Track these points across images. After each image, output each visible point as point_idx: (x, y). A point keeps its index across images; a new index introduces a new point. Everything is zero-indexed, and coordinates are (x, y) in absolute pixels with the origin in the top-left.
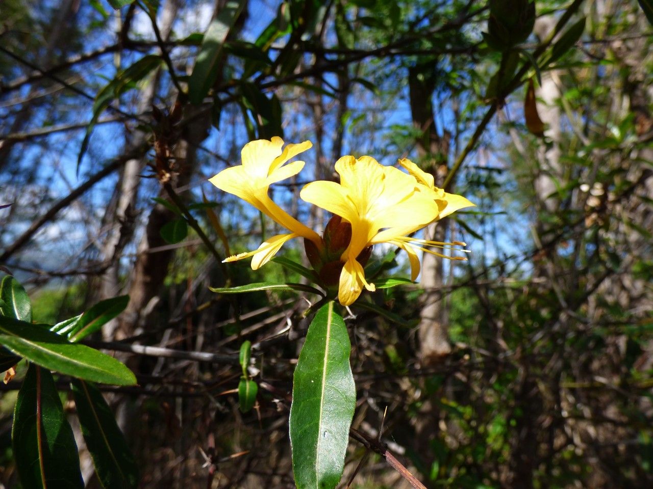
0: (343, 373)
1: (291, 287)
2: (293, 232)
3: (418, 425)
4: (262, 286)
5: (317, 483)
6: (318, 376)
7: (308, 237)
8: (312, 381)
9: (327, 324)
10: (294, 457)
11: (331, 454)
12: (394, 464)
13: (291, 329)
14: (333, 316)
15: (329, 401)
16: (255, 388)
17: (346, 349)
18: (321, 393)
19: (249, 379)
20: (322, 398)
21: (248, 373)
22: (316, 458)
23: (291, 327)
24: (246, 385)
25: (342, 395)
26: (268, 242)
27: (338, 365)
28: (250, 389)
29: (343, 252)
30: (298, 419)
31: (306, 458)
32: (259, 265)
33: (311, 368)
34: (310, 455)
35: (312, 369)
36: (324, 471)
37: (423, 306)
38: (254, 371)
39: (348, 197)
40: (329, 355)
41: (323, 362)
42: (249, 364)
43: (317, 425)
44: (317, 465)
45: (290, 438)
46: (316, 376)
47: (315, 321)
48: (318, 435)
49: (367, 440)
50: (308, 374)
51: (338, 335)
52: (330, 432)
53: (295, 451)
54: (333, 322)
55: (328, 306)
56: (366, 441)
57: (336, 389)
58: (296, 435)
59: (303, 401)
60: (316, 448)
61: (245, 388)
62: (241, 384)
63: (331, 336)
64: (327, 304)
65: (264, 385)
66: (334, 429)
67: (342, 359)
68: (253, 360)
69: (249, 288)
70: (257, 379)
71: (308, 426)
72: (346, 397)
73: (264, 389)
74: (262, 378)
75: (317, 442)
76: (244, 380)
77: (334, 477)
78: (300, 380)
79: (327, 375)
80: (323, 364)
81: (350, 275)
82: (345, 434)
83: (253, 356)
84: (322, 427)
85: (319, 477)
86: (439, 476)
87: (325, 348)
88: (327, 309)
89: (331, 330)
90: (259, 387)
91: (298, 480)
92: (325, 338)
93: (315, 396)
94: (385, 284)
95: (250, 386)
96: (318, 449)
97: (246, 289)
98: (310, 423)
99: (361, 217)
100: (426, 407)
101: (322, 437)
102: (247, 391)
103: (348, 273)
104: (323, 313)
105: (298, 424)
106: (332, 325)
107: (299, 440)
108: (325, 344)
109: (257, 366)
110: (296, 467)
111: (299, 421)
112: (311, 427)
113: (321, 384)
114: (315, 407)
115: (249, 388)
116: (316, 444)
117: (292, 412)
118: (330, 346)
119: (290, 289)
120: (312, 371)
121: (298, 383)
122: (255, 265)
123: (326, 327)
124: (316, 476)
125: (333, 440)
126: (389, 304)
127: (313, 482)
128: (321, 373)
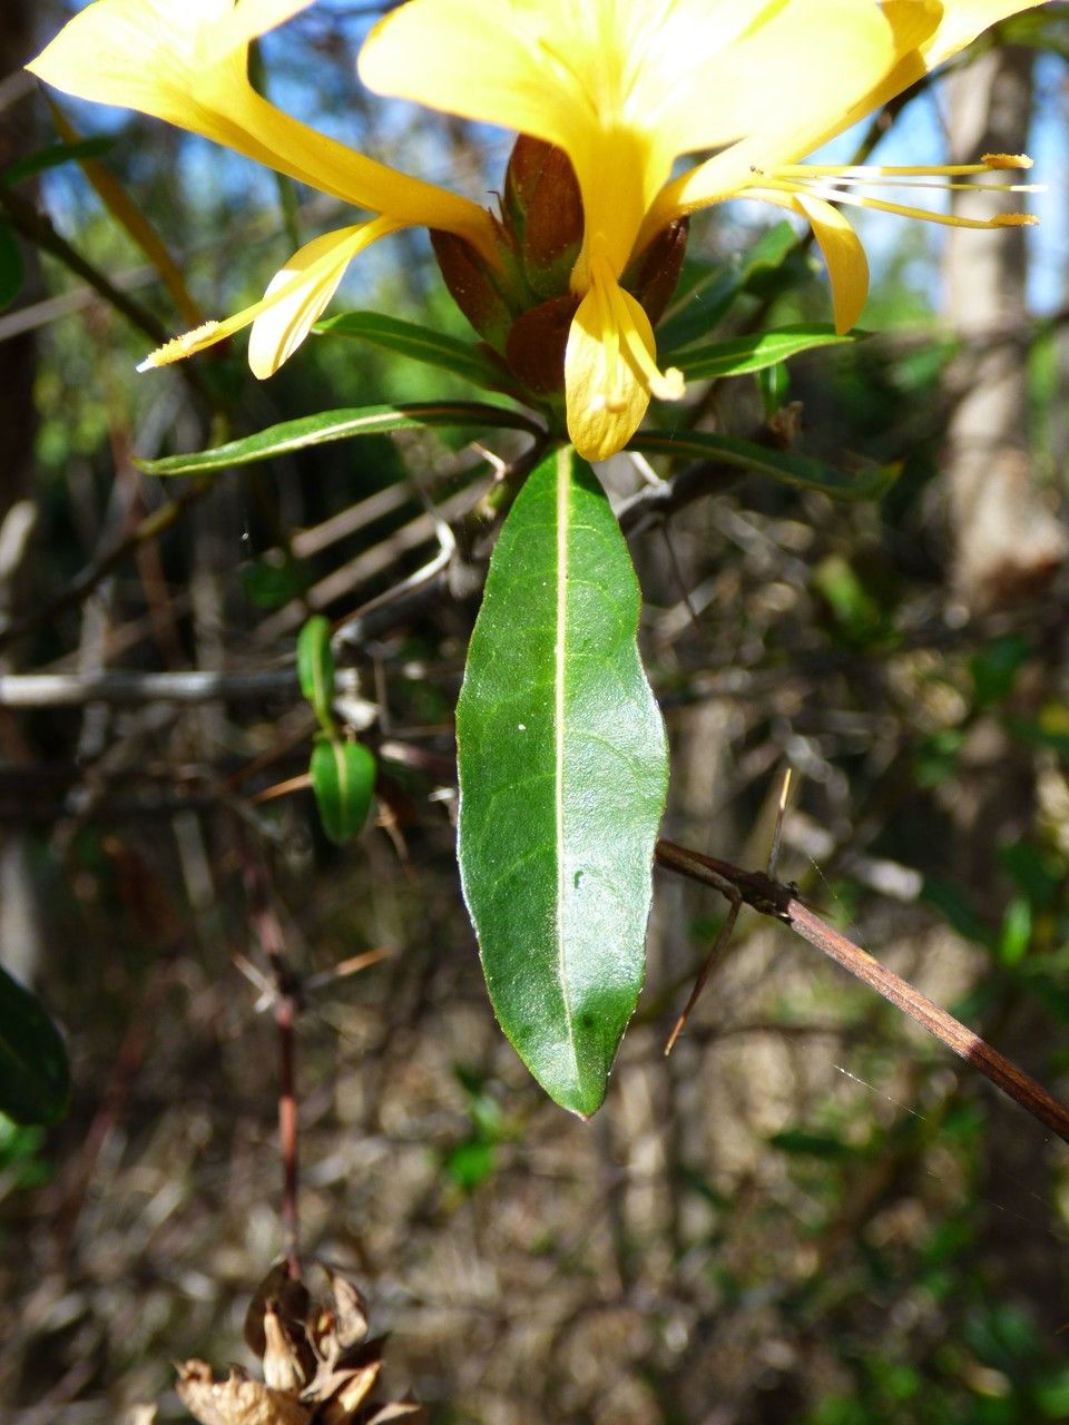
0: (620, 685)
1: (413, 418)
2: (380, 214)
3: (963, 803)
4: (313, 428)
5: (568, 1018)
6: (539, 710)
7: (444, 223)
8: (522, 727)
9: (554, 531)
10: (487, 955)
11: (602, 935)
12: (818, 937)
13: (456, 560)
14: (574, 497)
15: (582, 781)
16: (366, 764)
17: (626, 605)
18: (555, 759)
19: (342, 738)
20: (559, 774)
21: (339, 720)
22: (557, 951)
23: (454, 553)
24: (333, 759)
25: (621, 756)
26: (296, 268)
27: (602, 662)
28: (350, 771)
29: (572, 264)
30: (486, 848)
31: (523, 958)
32: (277, 361)
33: (514, 684)
34: (537, 944)
35: (515, 688)
36: (586, 984)
37: (958, 398)
38: (360, 713)
39: (544, 45)
40: (569, 635)
41: (553, 659)
42: (334, 691)
43: (550, 857)
44: (561, 973)
45: (467, 904)
46: (535, 708)
47: (512, 527)
48: (556, 887)
49: (729, 879)
50: (503, 706)
51: (597, 561)
52: (596, 873)
53: (488, 941)
54: (574, 519)
55: (554, 467)
56: (726, 883)
57: (601, 742)
58: (485, 893)
59: (495, 791)
60: (555, 924)
61: (334, 771)
62: (318, 758)
63: (575, 571)
64: (549, 461)
65: (394, 752)
66: (603, 862)
67: (613, 644)
68: (349, 678)
69: (269, 444)
70: (370, 737)
71: (520, 862)
72: (636, 759)
73: (395, 764)
74: (385, 729)
75: (554, 905)
76: (327, 744)
77: (619, 998)
78: (480, 728)
79: (571, 698)
80: (551, 666)
81: (600, 345)
82: (639, 873)
83: (341, 664)
84: (567, 860)
85: (573, 1001)
86: (1032, 947)
87: (555, 614)
88: (551, 478)
89: (572, 550)
90: (380, 760)
91: (509, 1016)
92: (553, 578)
93: (535, 769)
94: (749, 358)
95: (349, 760)
96: (559, 927)
97: (259, 448)
98: (527, 853)
99: (607, 120)
100: (985, 743)
101: (570, 887)
102: (343, 777)
103: (592, 341)
104: (538, 496)
105: (485, 861)
106: (572, 533)
107: (497, 908)
108: (556, 601)
109: (367, 693)
110: (496, 983)
111: (491, 853)
112: (532, 867)
113: (552, 731)
114: (539, 804)
115: (342, 766)
116: (553, 913)
117: (463, 830)
118: (573, 605)
119: (411, 424)
120: (519, 695)
121: (473, 740)
122: (263, 362)
123: (554, 543)
124: (562, 1001)
125: (605, 894)
126: (778, 424)
127: (553, 1016)
128: (547, 696)
